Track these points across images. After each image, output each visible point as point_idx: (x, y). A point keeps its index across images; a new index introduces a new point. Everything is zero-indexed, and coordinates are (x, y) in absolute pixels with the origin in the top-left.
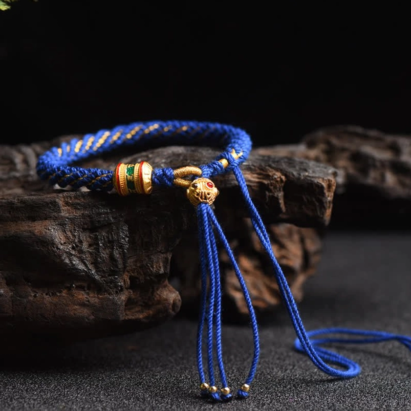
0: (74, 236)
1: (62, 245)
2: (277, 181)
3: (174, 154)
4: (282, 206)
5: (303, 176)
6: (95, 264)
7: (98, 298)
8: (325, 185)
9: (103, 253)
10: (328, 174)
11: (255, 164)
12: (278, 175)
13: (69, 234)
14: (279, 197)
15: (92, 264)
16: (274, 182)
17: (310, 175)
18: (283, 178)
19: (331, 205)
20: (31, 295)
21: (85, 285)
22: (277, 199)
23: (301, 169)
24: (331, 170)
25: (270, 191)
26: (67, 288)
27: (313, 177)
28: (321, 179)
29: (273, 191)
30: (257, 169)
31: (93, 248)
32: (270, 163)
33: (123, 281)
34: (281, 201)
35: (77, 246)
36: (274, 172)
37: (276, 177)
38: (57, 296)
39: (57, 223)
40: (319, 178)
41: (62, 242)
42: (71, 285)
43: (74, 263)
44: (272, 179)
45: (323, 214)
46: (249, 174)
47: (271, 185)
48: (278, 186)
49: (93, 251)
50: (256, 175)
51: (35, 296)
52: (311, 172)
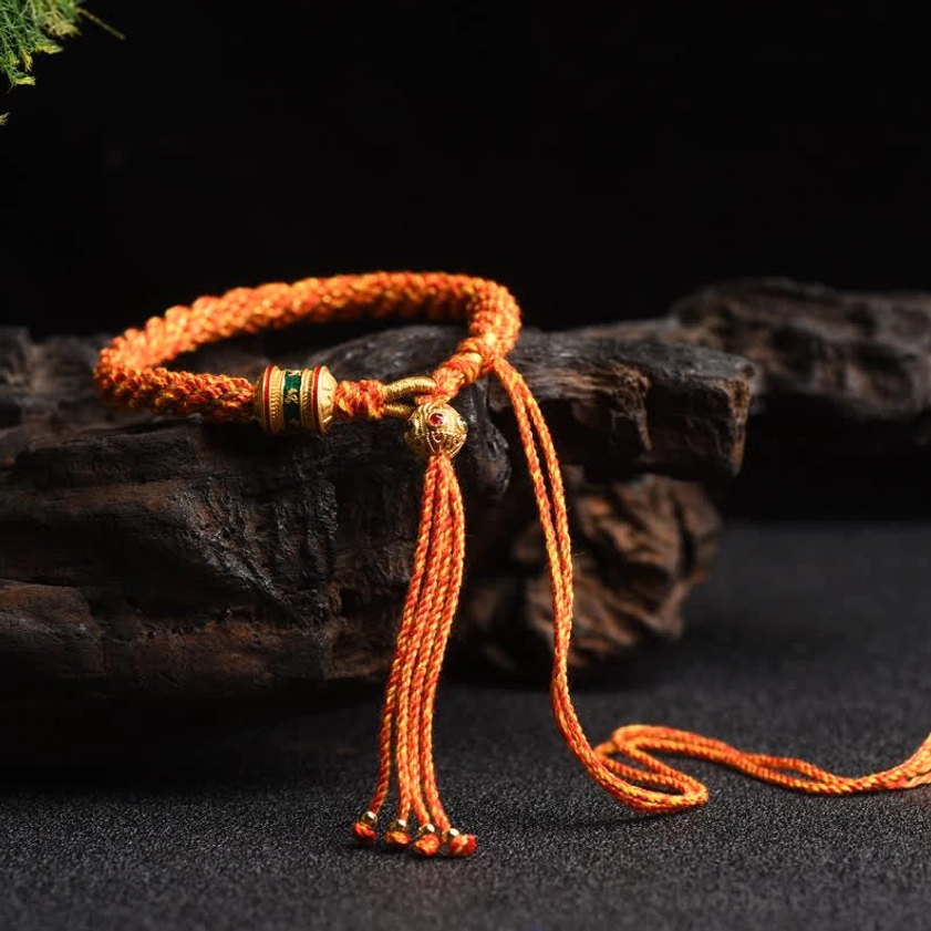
0: (226, 511)
1: (202, 529)
2: (633, 388)
3: (419, 340)
4: (645, 438)
5: (687, 376)
6: (271, 565)
7: (279, 635)
8: (730, 393)
9: (286, 544)
10: (735, 372)
11: (587, 356)
12: (633, 375)
13: (215, 506)
14: (638, 420)
15: (263, 566)
16: (627, 390)
17: (699, 374)
18: (645, 380)
19: (744, 434)
20: (142, 635)
21: (252, 609)
22: (633, 425)
23: (679, 362)
24: (740, 364)
25: (620, 409)
26: (213, 616)
27: (705, 378)
28: (721, 382)
29: (626, 408)
30: (590, 365)
31: (264, 533)
32: (617, 352)
33: (327, 599)
34: (643, 429)
35: (233, 531)
36: (626, 370)
37: (630, 379)
38: (196, 633)
39: (191, 485)
40: (717, 378)
41: (203, 523)
42: (224, 612)
43: (228, 565)
44: (623, 385)
45: (728, 452)
46: (574, 376)
47: (621, 397)
48: (635, 399)
49: (266, 539)
50: (587, 378)
51: (150, 635)
52: (699, 366)
